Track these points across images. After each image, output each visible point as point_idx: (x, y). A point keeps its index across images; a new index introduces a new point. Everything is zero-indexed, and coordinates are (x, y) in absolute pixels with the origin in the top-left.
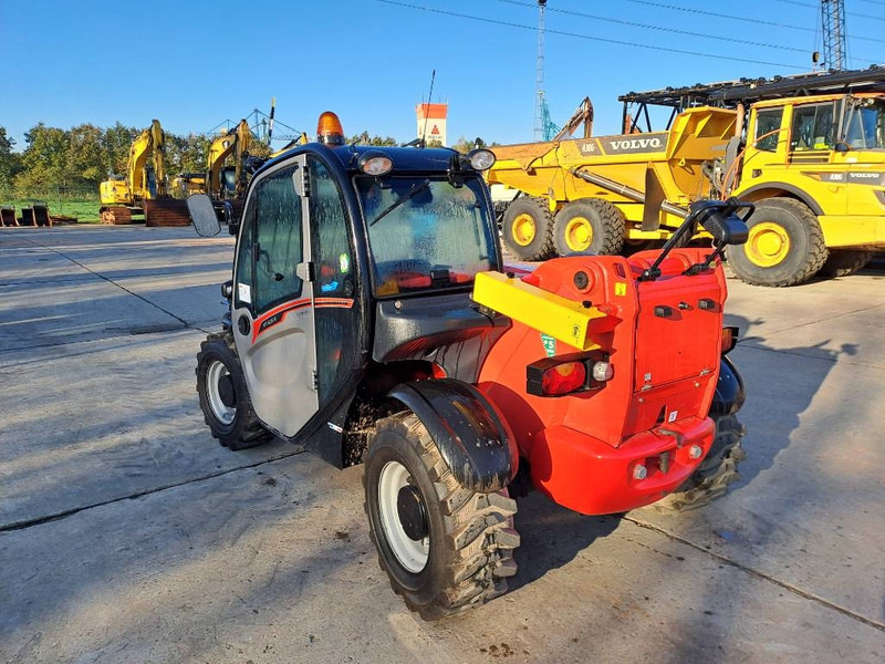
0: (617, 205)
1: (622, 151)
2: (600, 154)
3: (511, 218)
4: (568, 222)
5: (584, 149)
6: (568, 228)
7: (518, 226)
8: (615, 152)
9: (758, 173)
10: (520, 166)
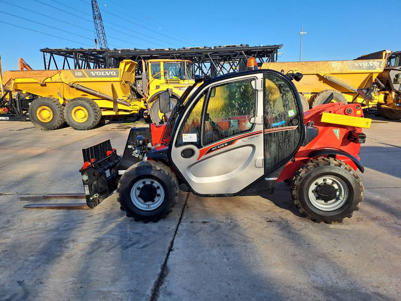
0: (94, 101)
1: (96, 76)
2: (86, 77)
3: (35, 108)
4: (73, 108)
5: (76, 74)
6: (73, 112)
7: (40, 111)
8: (94, 77)
9: (158, 87)
10: (37, 81)
